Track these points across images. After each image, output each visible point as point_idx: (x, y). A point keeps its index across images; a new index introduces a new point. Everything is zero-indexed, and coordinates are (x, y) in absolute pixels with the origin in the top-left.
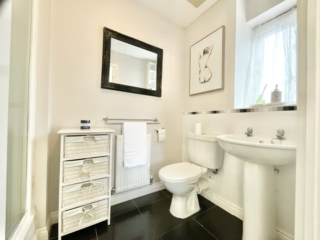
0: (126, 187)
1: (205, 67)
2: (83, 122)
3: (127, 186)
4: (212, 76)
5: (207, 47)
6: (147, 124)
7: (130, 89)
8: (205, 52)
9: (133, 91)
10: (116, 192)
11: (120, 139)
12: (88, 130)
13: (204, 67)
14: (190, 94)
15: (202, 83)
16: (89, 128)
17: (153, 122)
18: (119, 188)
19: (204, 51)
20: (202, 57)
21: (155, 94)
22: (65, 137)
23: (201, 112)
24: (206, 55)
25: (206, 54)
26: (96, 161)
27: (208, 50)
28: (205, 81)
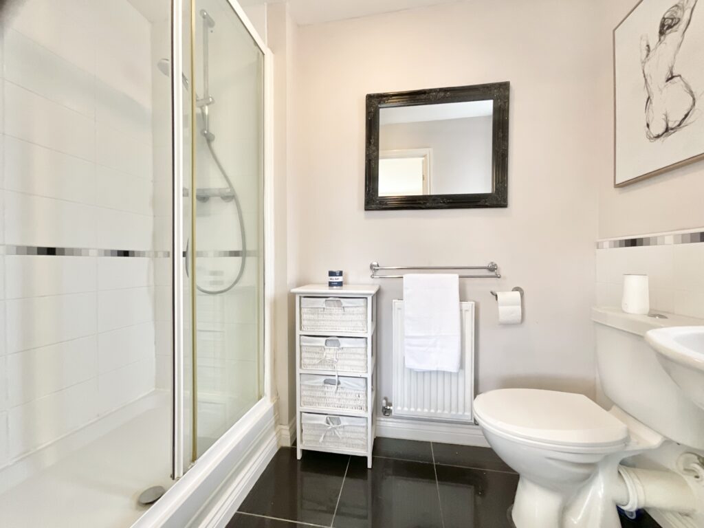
0: (412, 409)
1: (668, 80)
2: (332, 274)
3: (416, 409)
4: (694, 104)
5: (674, 4)
6: (460, 277)
7: (422, 202)
8: (665, 27)
9: (428, 205)
10: (393, 414)
11: (399, 309)
12: (338, 287)
13: (664, 80)
14: (617, 183)
15: (658, 136)
16: (340, 284)
17: (486, 272)
18: (399, 408)
19: (662, 25)
20: (656, 48)
21: (487, 204)
22: (300, 297)
23: (656, 237)
24: (672, 37)
25: (668, 31)
26: (343, 342)
27: (679, 14)
28: (667, 130)
